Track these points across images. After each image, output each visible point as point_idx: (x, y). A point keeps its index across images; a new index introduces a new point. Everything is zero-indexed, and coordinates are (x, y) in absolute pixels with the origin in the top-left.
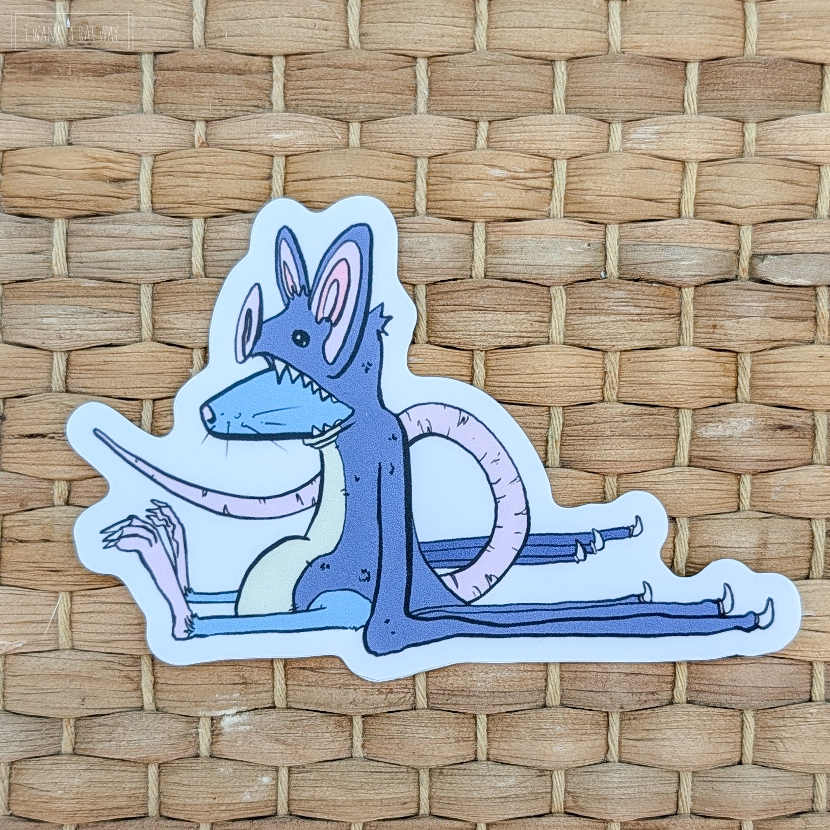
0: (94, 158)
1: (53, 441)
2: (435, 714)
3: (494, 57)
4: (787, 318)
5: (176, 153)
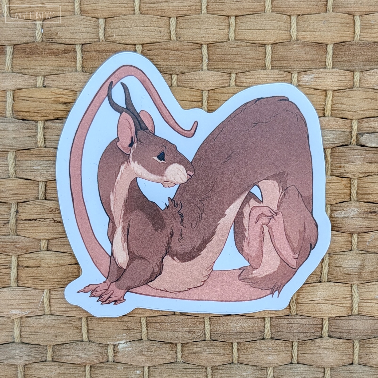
0: (55, 93)
1: (40, 222)
2: (214, 342)
3: (238, 44)
4: (374, 162)
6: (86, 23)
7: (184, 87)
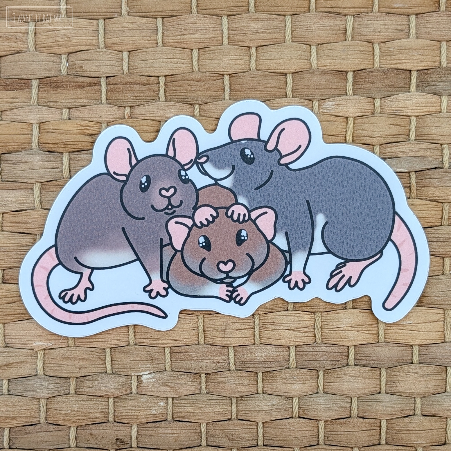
0: (81, 125)
2: (238, 372)
3: (259, 73)
5: (117, 122)
6: (110, 56)
7: (206, 117)
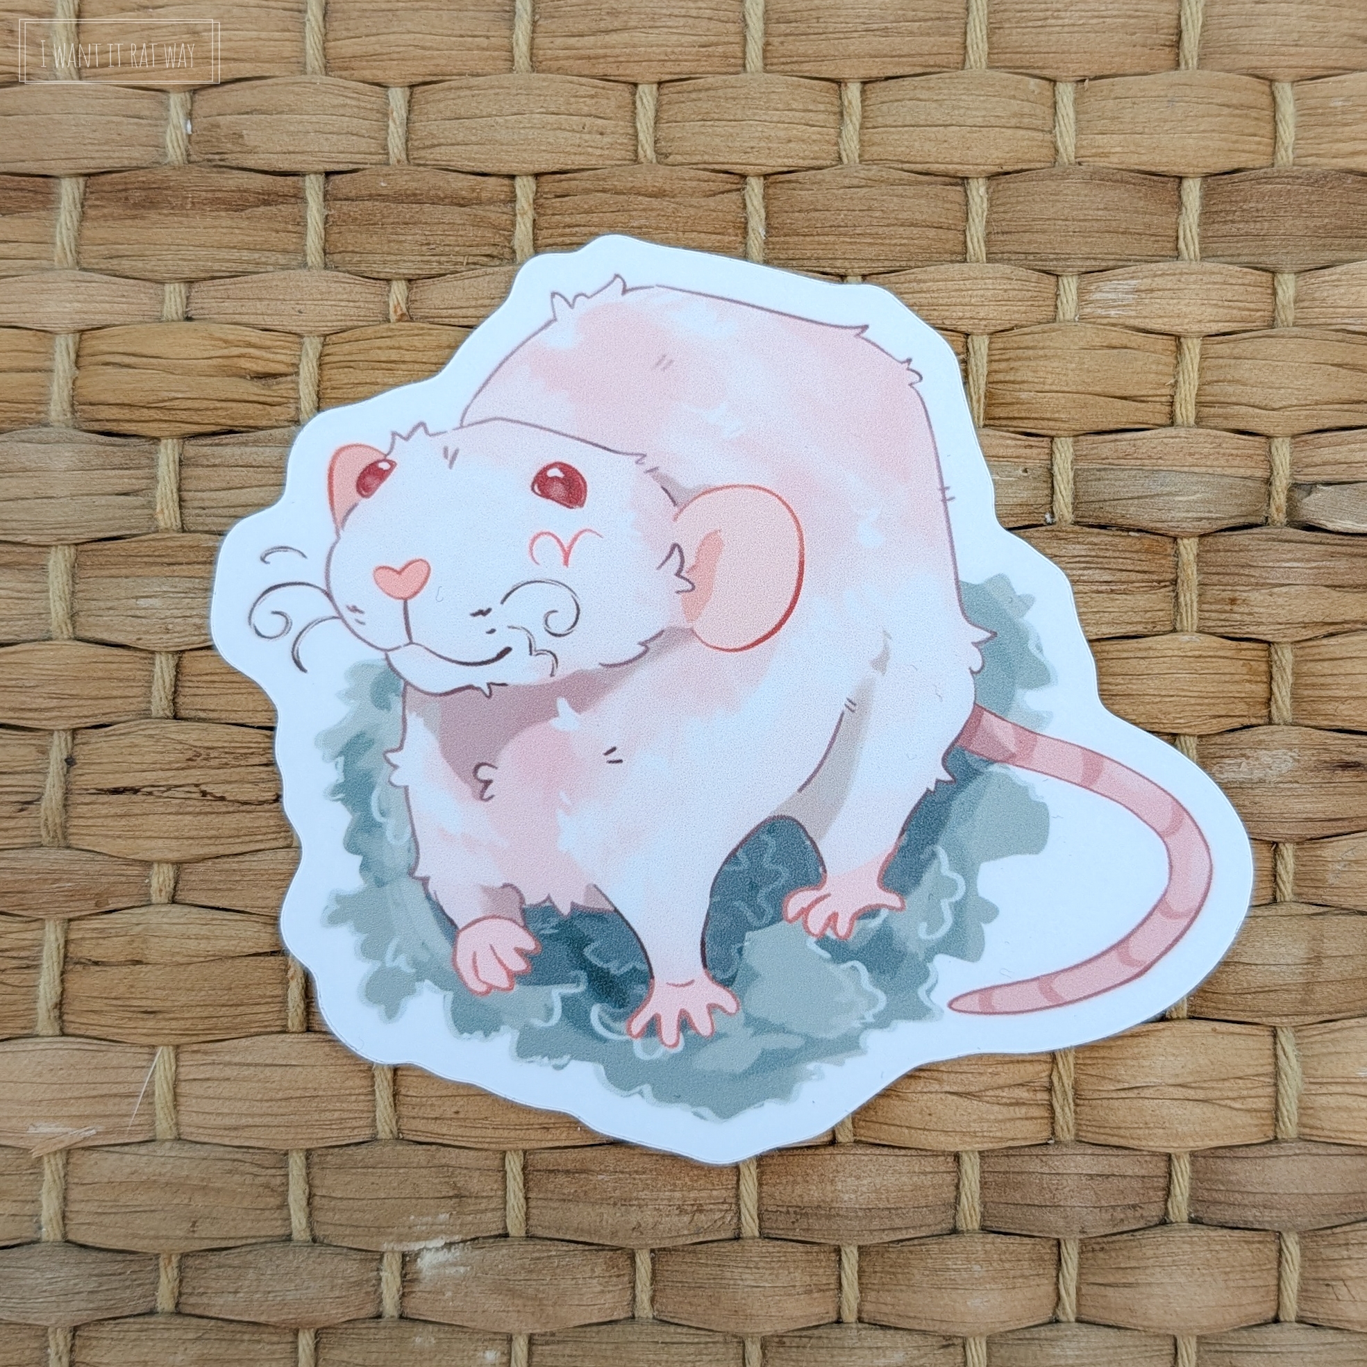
0: (226, 341)
1: (151, 799)
2: (771, 1247)
3: (870, 174)
4: (1351, 587)
5: (357, 333)
6: (341, 100)
